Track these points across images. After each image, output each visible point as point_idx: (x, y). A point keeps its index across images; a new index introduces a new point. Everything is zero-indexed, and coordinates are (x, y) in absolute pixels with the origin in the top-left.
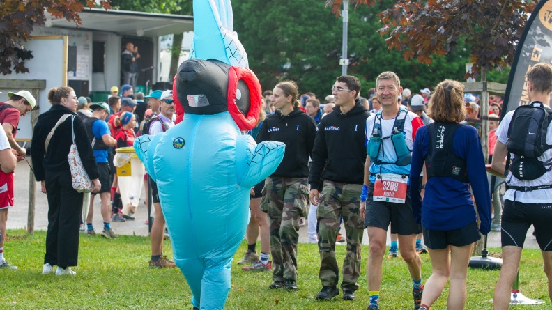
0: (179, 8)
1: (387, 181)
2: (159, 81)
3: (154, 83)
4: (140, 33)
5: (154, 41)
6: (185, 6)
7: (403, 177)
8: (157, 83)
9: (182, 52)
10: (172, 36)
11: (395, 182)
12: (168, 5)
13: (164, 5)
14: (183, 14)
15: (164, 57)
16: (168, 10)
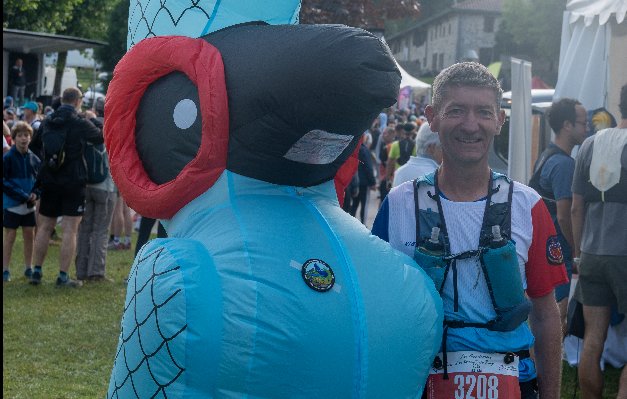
0: (64, 28)
1: (465, 374)
2: (43, 94)
3: (38, 96)
4: (26, 50)
5: (39, 58)
6: (70, 25)
7: (508, 360)
8: (41, 96)
9: (66, 69)
10: (57, 54)
11: (488, 375)
12: (53, 25)
13: (50, 24)
14: (68, 34)
15: (49, 72)
16: (53, 29)
